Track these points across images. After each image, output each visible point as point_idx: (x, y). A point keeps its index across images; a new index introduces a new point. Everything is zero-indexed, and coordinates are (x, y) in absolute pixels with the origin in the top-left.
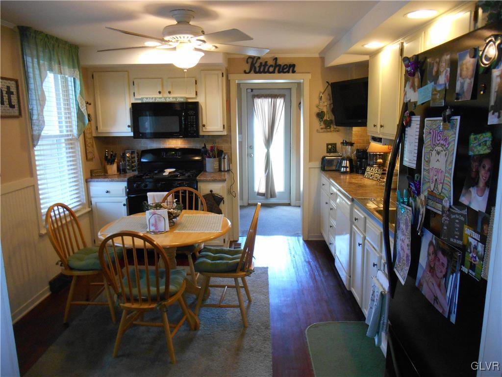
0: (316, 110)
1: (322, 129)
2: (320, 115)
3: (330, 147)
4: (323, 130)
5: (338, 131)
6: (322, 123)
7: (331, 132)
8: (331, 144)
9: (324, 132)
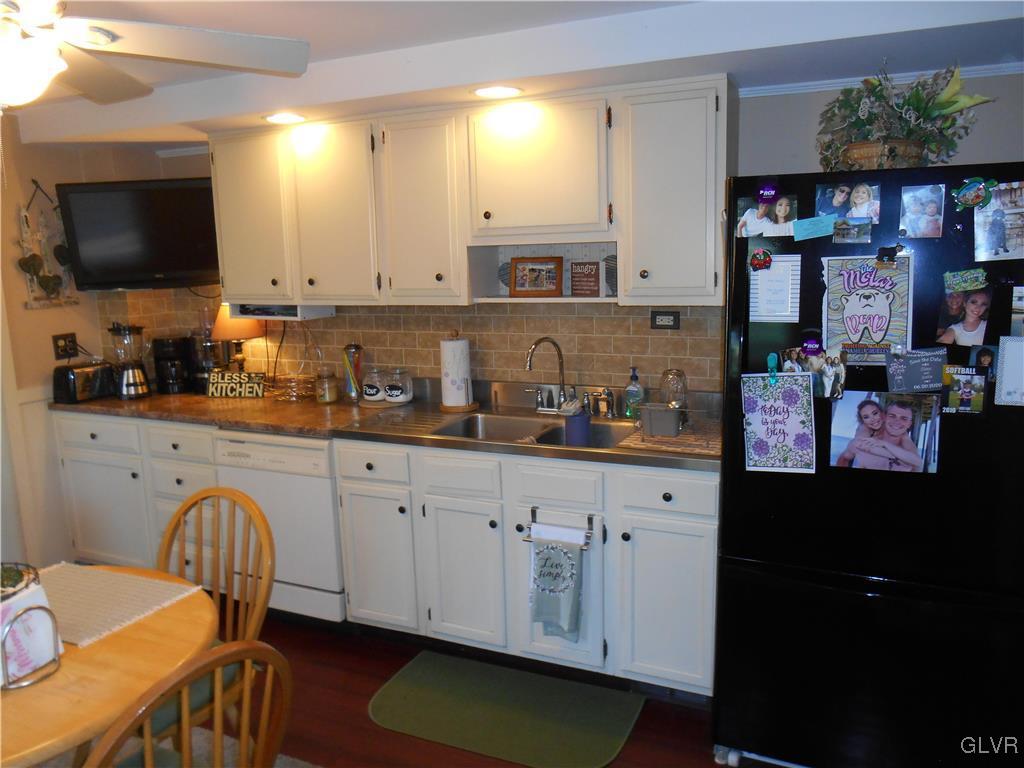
0: (16, 253)
1: (36, 299)
2: (29, 265)
3: (61, 343)
4: (42, 302)
5: (76, 303)
6: (36, 286)
7: (60, 305)
8: (64, 337)
9: (43, 307)
